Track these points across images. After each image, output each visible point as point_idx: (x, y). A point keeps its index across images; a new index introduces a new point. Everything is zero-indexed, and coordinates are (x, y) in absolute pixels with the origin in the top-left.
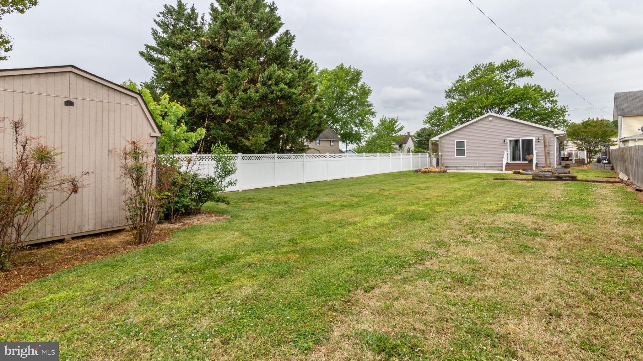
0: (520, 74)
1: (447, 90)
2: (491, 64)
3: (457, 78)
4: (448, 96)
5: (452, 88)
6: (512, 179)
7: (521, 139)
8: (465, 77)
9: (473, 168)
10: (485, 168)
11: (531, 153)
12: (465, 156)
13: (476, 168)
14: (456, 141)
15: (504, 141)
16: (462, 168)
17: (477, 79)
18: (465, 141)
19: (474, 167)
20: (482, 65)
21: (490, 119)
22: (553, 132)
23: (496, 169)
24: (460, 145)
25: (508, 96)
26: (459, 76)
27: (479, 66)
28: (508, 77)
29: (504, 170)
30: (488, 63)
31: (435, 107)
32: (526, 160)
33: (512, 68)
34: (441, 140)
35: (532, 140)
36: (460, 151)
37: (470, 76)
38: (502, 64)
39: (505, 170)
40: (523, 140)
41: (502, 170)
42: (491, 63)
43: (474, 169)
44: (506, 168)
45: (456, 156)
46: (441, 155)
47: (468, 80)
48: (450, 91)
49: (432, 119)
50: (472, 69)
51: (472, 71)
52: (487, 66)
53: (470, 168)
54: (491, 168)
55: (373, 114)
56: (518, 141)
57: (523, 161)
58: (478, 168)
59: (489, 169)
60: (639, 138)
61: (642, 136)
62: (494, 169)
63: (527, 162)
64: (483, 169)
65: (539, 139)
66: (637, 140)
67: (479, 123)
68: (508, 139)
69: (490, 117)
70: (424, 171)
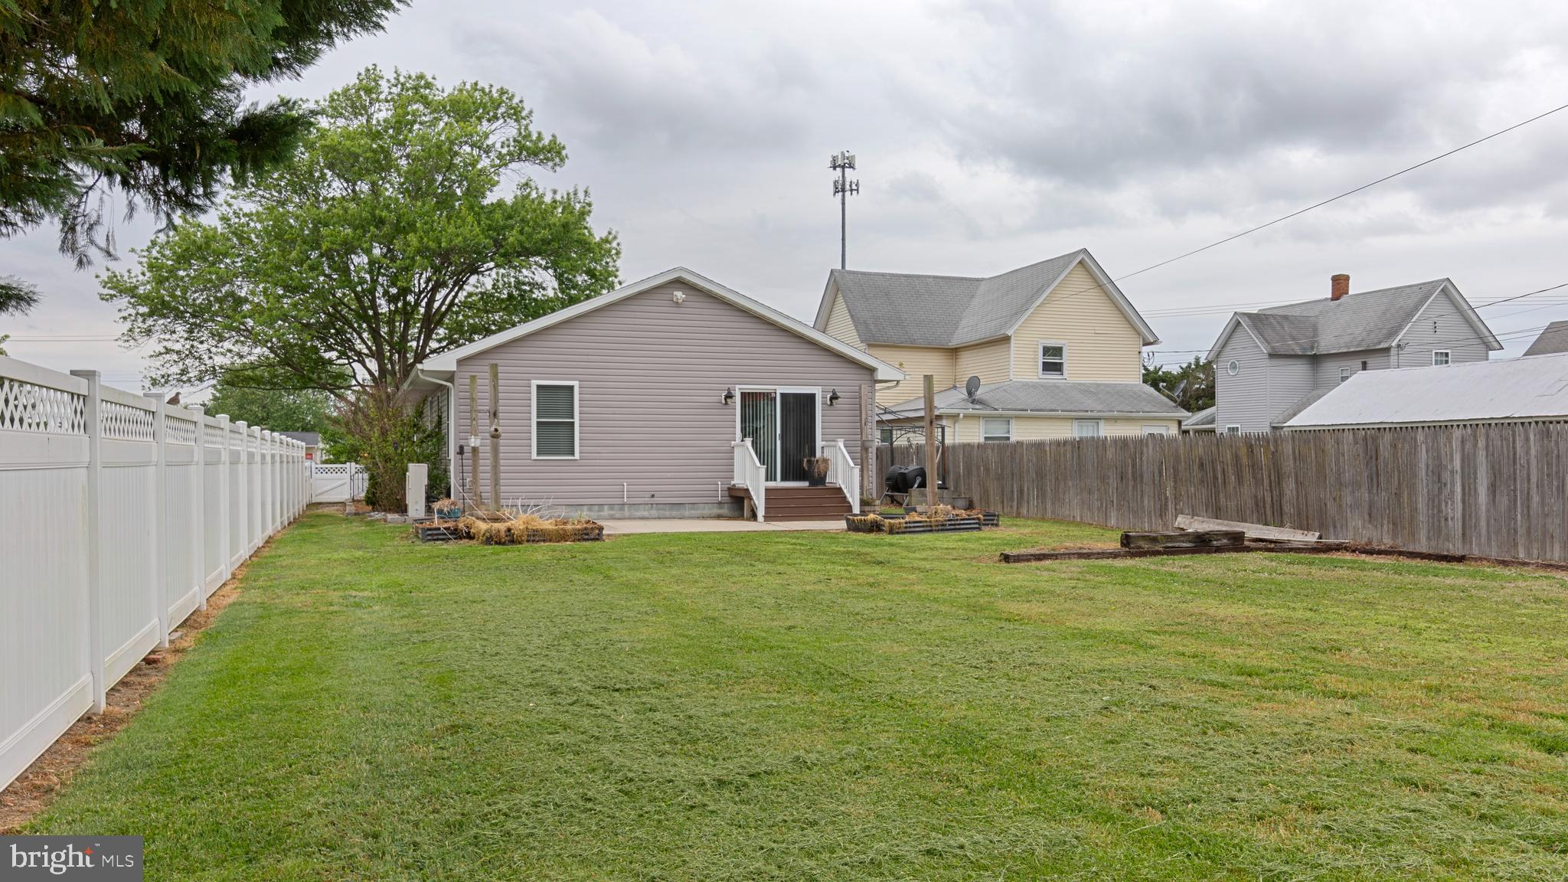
7: (779, 389)
9: (606, 511)
10: (654, 513)
12: (577, 456)
13: (621, 510)
14: (535, 383)
15: (725, 396)
18: (575, 384)
19: (611, 506)
21: (679, 295)
22: (872, 371)
23: (694, 512)
24: (553, 400)
29: (760, 518)
32: (801, 475)
34: (469, 370)
35: (812, 397)
36: (554, 435)
39: (768, 518)
40: (782, 395)
43: (613, 518)
44: (767, 508)
45: (534, 456)
46: (475, 451)
53: (596, 510)
54: (676, 509)
56: (769, 397)
57: (784, 478)
58: (627, 513)
59: (667, 513)
60: (966, 411)
61: (971, 405)
62: (687, 513)
63: (805, 484)
64: (646, 514)
65: (834, 397)
66: (961, 415)
67: (630, 308)
68: (737, 387)
69: (678, 289)
70: (503, 534)
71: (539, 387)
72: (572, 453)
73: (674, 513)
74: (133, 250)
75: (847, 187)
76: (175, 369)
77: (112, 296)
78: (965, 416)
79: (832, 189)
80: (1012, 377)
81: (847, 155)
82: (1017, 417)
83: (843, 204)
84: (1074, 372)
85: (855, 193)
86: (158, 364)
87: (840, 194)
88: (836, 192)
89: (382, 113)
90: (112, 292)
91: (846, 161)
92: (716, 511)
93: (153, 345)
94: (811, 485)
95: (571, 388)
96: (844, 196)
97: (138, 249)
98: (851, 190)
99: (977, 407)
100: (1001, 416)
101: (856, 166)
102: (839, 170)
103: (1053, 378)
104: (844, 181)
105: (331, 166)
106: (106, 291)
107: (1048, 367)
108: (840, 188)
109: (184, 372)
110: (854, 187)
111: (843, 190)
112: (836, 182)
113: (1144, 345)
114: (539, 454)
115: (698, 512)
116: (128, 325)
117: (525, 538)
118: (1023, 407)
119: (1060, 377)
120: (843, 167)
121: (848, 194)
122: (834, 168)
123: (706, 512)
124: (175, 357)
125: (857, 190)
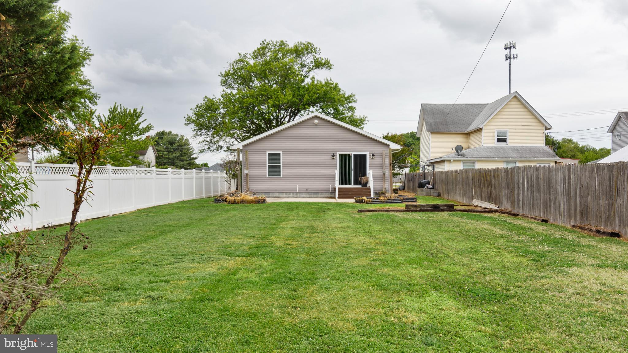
0: (319, 65)
1: (223, 73)
2: (282, 43)
3: (238, 58)
4: (224, 83)
5: (229, 71)
6: (382, 211)
7: (353, 153)
8: (248, 56)
9: (291, 195)
10: (308, 195)
11: (364, 174)
12: (281, 176)
13: (296, 194)
14: (268, 152)
15: (333, 156)
16: (277, 195)
17: (267, 63)
18: (281, 152)
19: (293, 193)
20: (271, 43)
21: (316, 121)
22: (388, 145)
23: (322, 196)
24: (274, 158)
25: (308, 94)
26: (240, 54)
27: (268, 44)
28: (303, 65)
29: (337, 198)
30: (279, 41)
31: (206, 97)
32: (359, 183)
33: (307, 54)
34: (247, 149)
35: (365, 156)
36: (274, 170)
37: (255, 57)
38: (296, 46)
39: (339, 198)
40: (354, 155)
41: (334, 198)
42: (282, 41)
43: (293, 197)
44: (339, 195)
45: (267, 176)
46: (247, 175)
47: (252, 62)
48: (227, 75)
49: (202, 116)
50: (259, 46)
51: (258, 49)
52: (278, 45)
53: (288, 194)
54: (315, 194)
55: (92, 98)
56: (349, 156)
57: (354, 184)
58: (298, 195)
59: (312, 196)
60: (454, 159)
61: (457, 156)
62: (319, 196)
63: (360, 186)
64: (305, 196)
65: (373, 155)
66: (452, 160)
67: (300, 126)
68: (337, 152)
69: (316, 119)
70: (233, 201)
71: (269, 154)
72: (280, 175)
73: (315, 196)
74: (191, 109)
75: (512, 57)
76: (207, 147)
77: (189, 124)
78: (453, 161)
79: (505, 58)
80: (483, 145)
81: (512, 42)
82: (478, 161)
83: (510, 64)
84: (511, 142)
85: (515, 59)
86: (201, 146)
87: (509, 60)
88: (507, 59)
89: (269, 56)
90: (189, 122)
91: (511, 45)
92: (330, 195)
93: (201, 139)
94: (362, 186)
95: (279, 154)
96: (510, 61)
97: (193, 108)
98: (514, 58)
99: (460, 157)
100: (470, 161)
101: (516, 47)
102: (508, 50)
103: (502, 144)
104: (510, 54)
105: (255, 76)
106: (187, 122)
107: (499, 140)
108: (509, 58)
109: (209, 148)
110: (515, 56)
111: (510, 58)
112: (506, 55)
113: (546, 130)
114: (269, 175)
115: (323, 196)
116: (195, 132)
117: (240, 202)
118: (480, 157)
119: (506, 144)
120: (510, 48)
121: (512, 60)
122: (506, 49)
123: (326, 195)
124: (207, 143)
125: (517, 58)
